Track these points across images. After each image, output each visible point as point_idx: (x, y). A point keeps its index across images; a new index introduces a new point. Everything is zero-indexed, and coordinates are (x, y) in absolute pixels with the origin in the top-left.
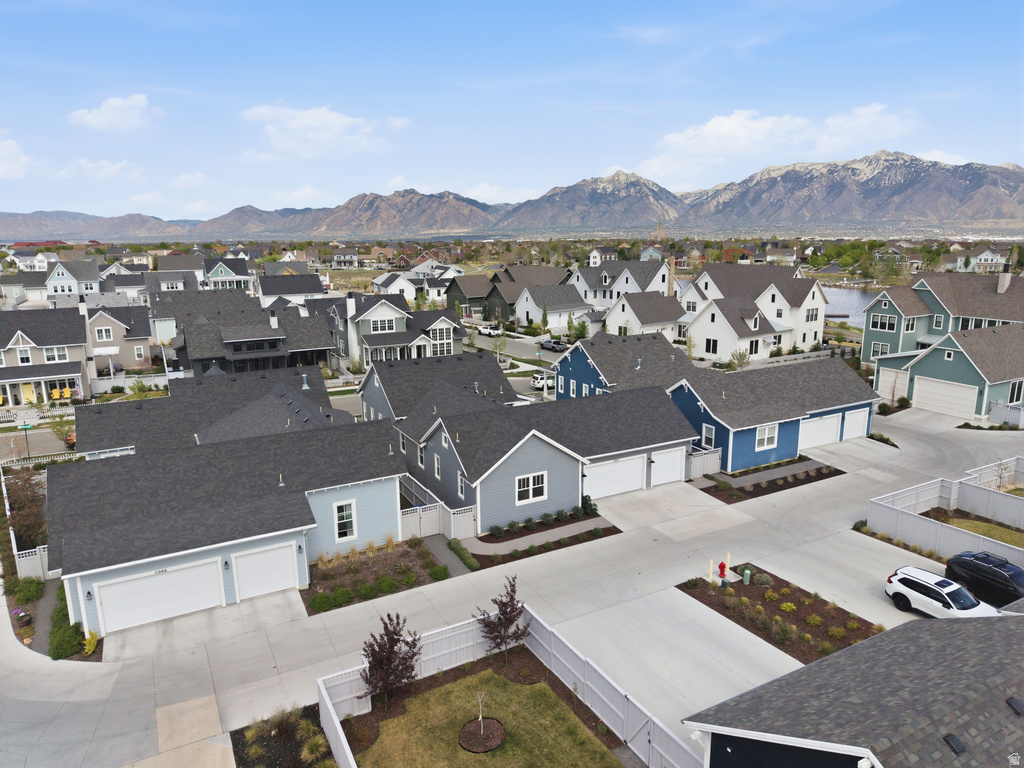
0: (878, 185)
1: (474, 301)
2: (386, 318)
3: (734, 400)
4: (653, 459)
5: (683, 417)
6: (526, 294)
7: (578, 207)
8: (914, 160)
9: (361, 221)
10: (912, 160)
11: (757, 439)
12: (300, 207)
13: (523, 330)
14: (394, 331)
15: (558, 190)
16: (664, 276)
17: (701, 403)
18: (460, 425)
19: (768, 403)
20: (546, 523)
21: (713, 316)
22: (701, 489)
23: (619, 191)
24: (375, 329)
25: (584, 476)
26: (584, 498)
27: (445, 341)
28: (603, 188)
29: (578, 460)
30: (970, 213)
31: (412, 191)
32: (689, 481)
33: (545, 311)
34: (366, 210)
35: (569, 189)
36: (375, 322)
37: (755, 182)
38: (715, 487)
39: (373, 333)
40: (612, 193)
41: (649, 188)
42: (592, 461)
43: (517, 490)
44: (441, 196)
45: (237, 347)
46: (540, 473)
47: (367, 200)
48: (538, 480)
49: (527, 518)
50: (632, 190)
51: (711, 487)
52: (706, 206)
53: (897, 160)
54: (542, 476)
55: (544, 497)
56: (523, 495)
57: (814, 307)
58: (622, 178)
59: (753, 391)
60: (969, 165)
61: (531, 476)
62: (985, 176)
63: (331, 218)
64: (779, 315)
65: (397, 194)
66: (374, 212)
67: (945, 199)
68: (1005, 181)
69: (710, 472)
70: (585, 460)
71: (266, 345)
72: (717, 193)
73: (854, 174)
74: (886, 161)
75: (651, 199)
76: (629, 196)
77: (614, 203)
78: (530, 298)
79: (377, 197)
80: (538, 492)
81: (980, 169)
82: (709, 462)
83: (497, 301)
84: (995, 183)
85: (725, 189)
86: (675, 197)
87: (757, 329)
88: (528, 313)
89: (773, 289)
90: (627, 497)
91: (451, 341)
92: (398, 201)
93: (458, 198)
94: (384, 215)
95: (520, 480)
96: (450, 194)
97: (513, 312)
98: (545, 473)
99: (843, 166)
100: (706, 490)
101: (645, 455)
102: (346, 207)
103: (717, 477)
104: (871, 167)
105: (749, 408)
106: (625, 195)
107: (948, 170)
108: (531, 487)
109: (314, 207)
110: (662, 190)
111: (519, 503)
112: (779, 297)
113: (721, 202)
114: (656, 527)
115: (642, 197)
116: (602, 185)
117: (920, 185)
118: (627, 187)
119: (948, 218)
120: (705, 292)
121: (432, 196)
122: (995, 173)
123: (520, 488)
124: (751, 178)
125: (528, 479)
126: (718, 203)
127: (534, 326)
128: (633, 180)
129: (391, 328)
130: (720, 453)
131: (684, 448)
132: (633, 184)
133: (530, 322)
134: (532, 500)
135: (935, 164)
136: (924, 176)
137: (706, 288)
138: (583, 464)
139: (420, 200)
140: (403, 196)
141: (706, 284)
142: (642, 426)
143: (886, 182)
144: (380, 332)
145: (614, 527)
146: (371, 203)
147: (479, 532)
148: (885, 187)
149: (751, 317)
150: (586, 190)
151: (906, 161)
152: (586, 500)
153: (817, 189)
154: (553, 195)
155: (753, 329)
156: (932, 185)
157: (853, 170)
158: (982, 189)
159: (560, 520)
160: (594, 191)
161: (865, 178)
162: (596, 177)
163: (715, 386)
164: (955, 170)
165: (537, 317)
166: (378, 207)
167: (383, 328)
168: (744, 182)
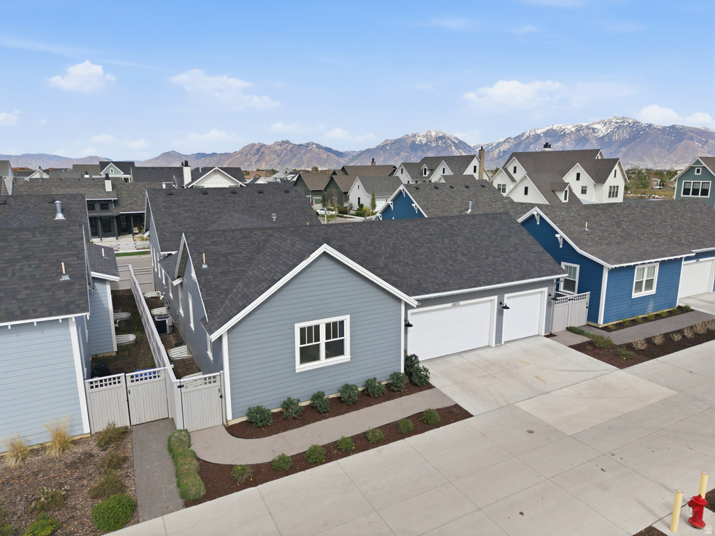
0: (610, 140)
1: (315, 192)
3: (600, 233)
4: (506, 302)
5: (541, 249)
6: (358, 183)
7: (402, 154)
8: (635, 122)
9: (251, 162)
10: (634, 122)
11: (635, 281)
12: (208, 152)
13: (354, 212)
15: (388, 142)
16: (475, 167)
17: (561, 235)
18: (215, 244)
19: (639, 239)
20: (348, 401)
21: (526, 189)
22: (571, 347)
23: (430, 142)
25: (408, 325)
26: (407, 359)
28: (420, 140)
29: (399, 300)
30: (675, 159)
31: (287, 142)
32: (550, 336)
33: (373, 195)
34: (255, 155)
35: (396, 142)
37: (525, 137)
38: (589, 343)
40: (426, 144)
41: (451, 141)
42: (423, 303)
43: (298, 345)
44: (308, 145)
46: (337, 319)
47: (256, 148)
48: (335, 329)
49: (315, 392)
50: (440, 142)
51: (583, 344)
52: (491, 153)
53: (624, 122)
54: (342, 323)
55: (346, 357)
56: (309, 354)
57: (616, 185)
58: (433, 134)
59: (618, 224)
60: (674, 126)
61: (322, 323)
62: (685, 134)
63: (230, 160)
64: (584, 191)
65: (277, 144)
66: (260, 156)
67: (657, 150)
68: (698, 137)
69: (576, 324)
70: (412, 300)
71: (97, 206)
72: (499, 145)
73: (594, 132)
74: (616, 123)
75: (453, 148)
76: (437, 146)
77: (428, 151)
78: (361, 186)
79: (263, 146)
80: (335, 349)
81: (681, 129)
82: (575, 310)
83: (334, 190)
84: (691, 139)
85: (505, 142)
86: (469, 147)
87: (567, 201)
88: (359, 198)
89: (578, 168)
90: (471, 357)
92: (277, 148)
93: (318, 146)
94: (267, 158)
95: (302, 330)
96: (313, 144)
97: (347, 199)
98: (347, 319)
99: (586, 126)
100: (579, 347)
101: (495, 298)
102: (241, 152)
103: (587, 330)
104: (605, 127)
105: (619, 243)
106: (435, 145)
107: (659, 130)
108: (323, 341)
109: (218, 152)
110: (461, 142)
111: (300, 368)
112: (584, 175)
113: (502, 150)
114: (525, 406)
115: (447, 147)
116: (419, 139)
117: (640, 140)
118: (436, 140)
119: (659, 163)
120: (514, 175)
121: (301, 145)
122: (692, 131)
123: (302, 342)
124: (523, 135)
125: (317, 327)
126: (500, 151)
127: (364, 209)
128: (441, 135)
130: (588, 299)
131: (546, 289)
132: (441, 138)
133: (361, 206)
134: (323, 362)
135: (650, 125)
136: (642, 134)
137: (515, 172)
138: (408, 306)
139: (292, 148)
140: (281, 145)
141: (515, 168)
142: (491, 259)
143: (616, 137)
145: (456, 406)
146: (258, 150)
147: (230, 417)
148: (615, 141)
149: (561, 190)
150: (408, 142)
151: (630, 123)
152: (411, 361)
153: (568, 142)
154: (385, 145)
155: (564, 201)
156: (649, 140)
157: (593, 129)
158: (683, 143)
159: (371, 394)
160: (414, 142)
161: (602, 135)
162: (414, 133)
163: (573, 217)
164: (664, 130)
165: (366, 202)
166: (263, 153)
168: (518, 137)
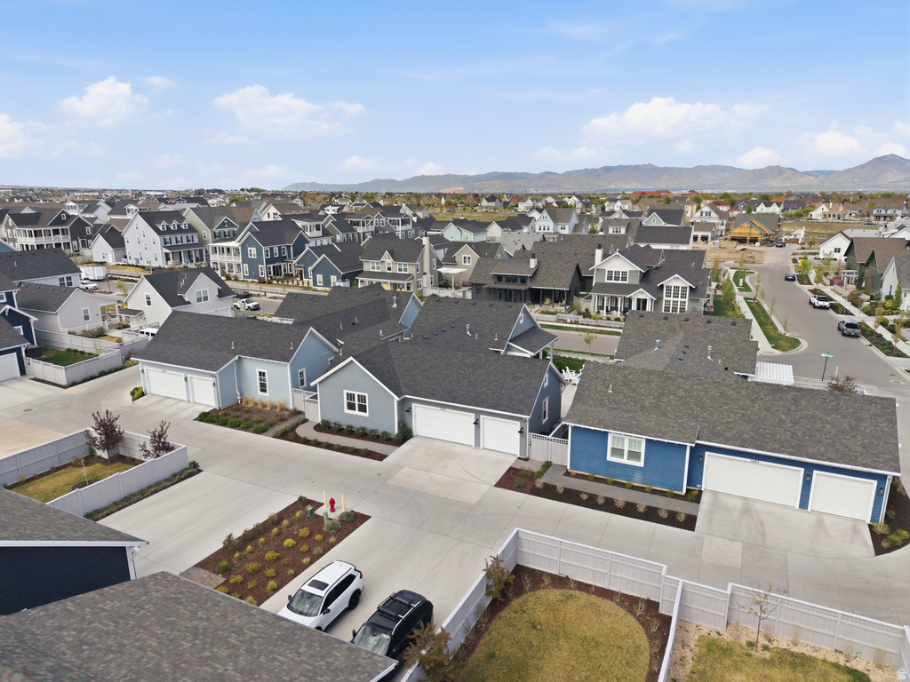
2: (621, 270)
4: (481, 421)
6: (893, 264)
11: (610, 446)
14: (627, 282)
24: (610, 278)
27: (679, 299)
32: (524, 459)
36: (610, 272)
39: (607, 281)
43: (346, 400)
45: (499, 278)
46: (362, 394)
48: (362, 399)
54: (364, 397)
55: (367, 415)
56: (351, 406)
61: (356, 394)
69: (555, 461)
71: (519, 280)
78: (895, 270)
80: (362, 409)
82: (555, 450)
91: (686, 300)
95: (348, 393)
98: (367, 395)
100: (510, 469)
101: (473, 415)
103: (552, 467)
108: (357, 402)
111: (348, 411)
114: (405, 469)
123: (348, 399)
125: (354, 395)
129: (624, 279)
131: (518, 423)
134: (358, 412)
144: (613, 281)
167: (617, 279)
